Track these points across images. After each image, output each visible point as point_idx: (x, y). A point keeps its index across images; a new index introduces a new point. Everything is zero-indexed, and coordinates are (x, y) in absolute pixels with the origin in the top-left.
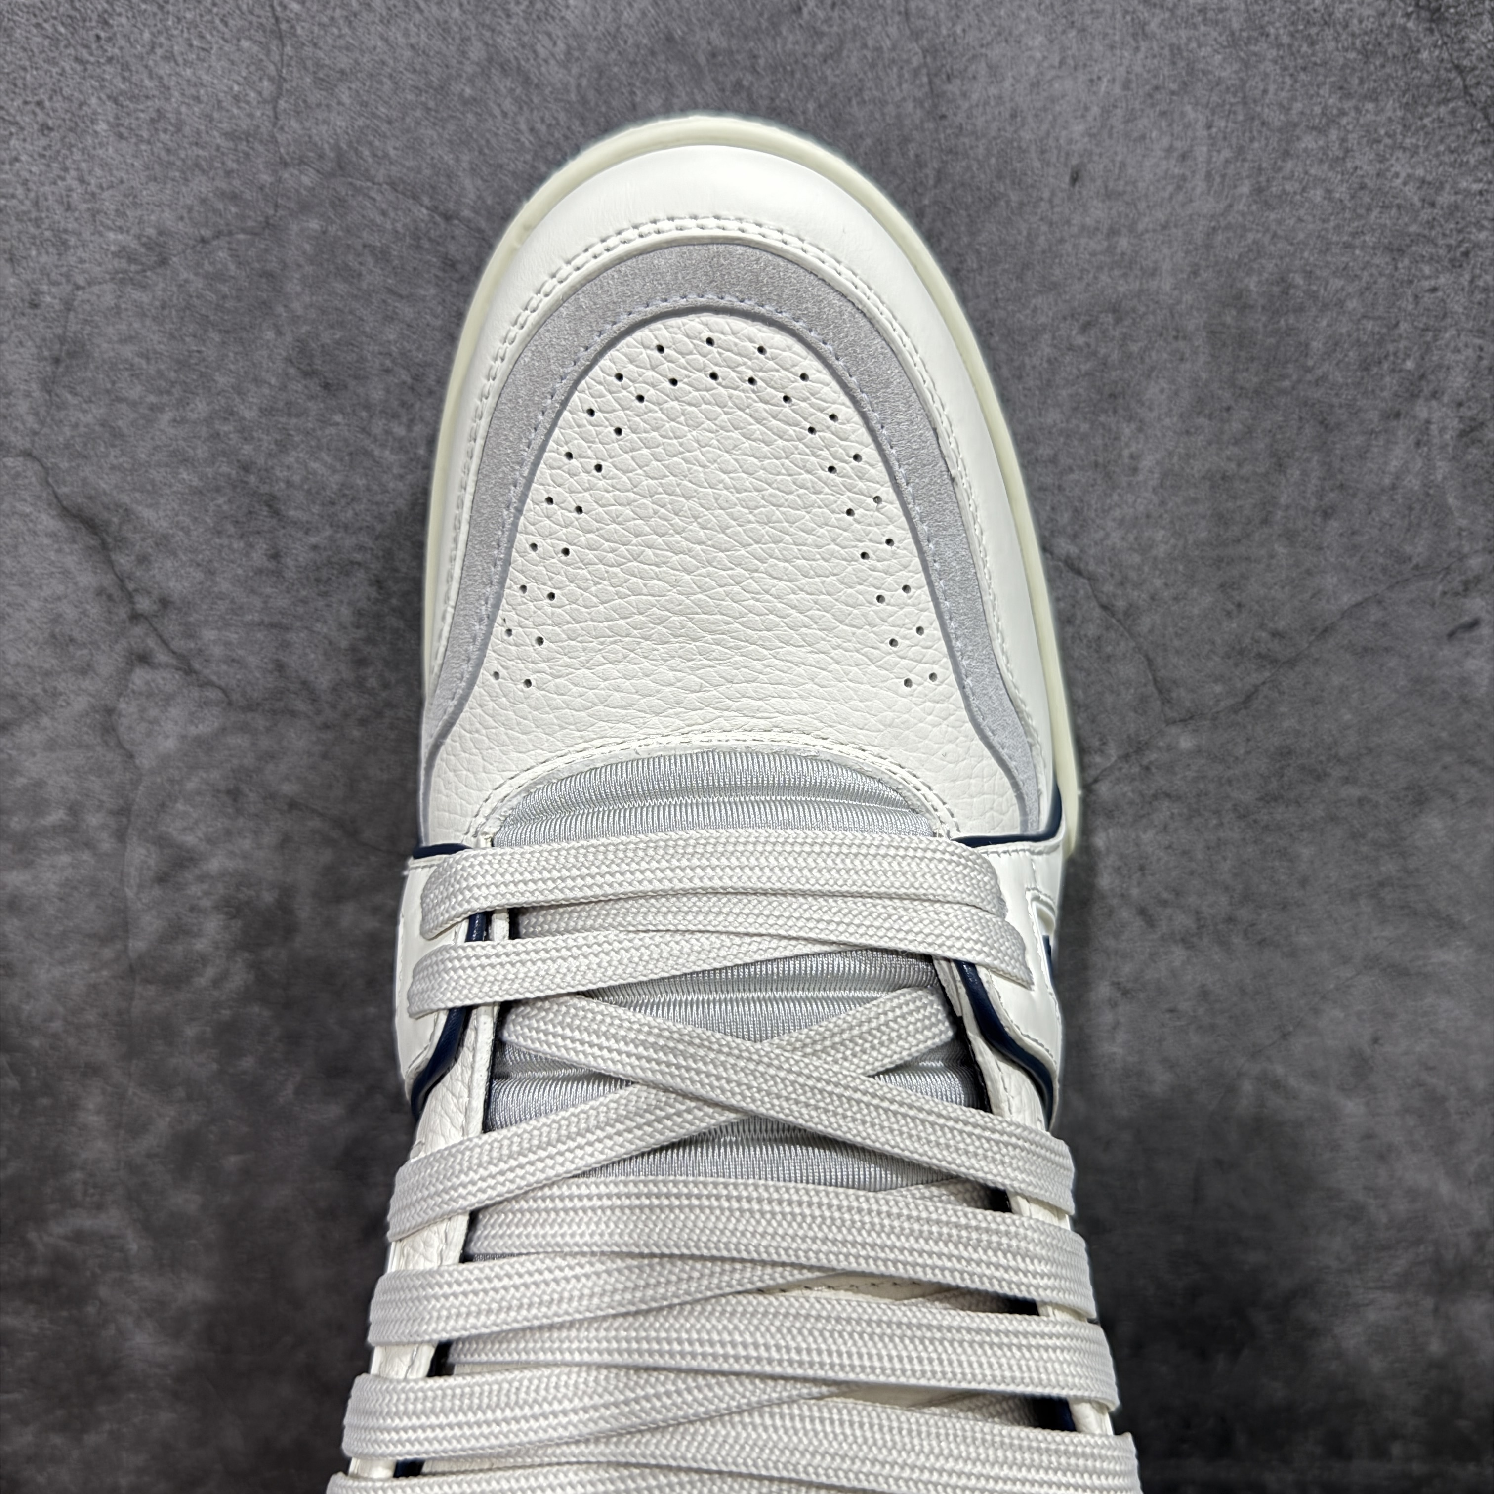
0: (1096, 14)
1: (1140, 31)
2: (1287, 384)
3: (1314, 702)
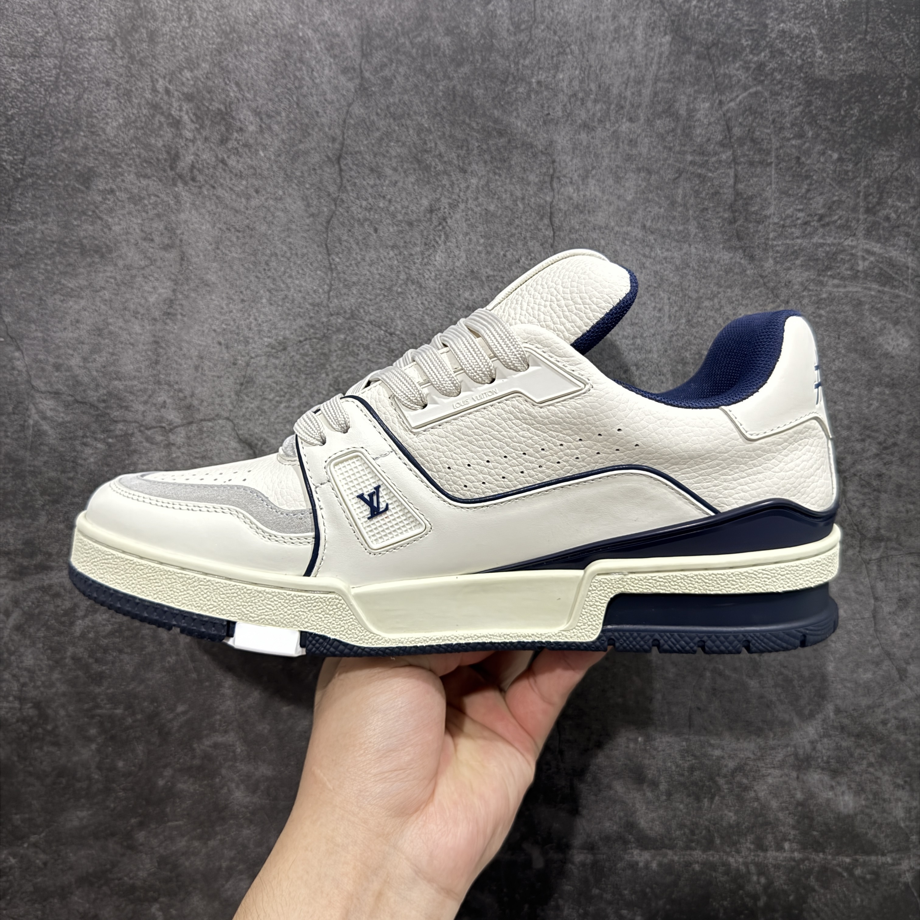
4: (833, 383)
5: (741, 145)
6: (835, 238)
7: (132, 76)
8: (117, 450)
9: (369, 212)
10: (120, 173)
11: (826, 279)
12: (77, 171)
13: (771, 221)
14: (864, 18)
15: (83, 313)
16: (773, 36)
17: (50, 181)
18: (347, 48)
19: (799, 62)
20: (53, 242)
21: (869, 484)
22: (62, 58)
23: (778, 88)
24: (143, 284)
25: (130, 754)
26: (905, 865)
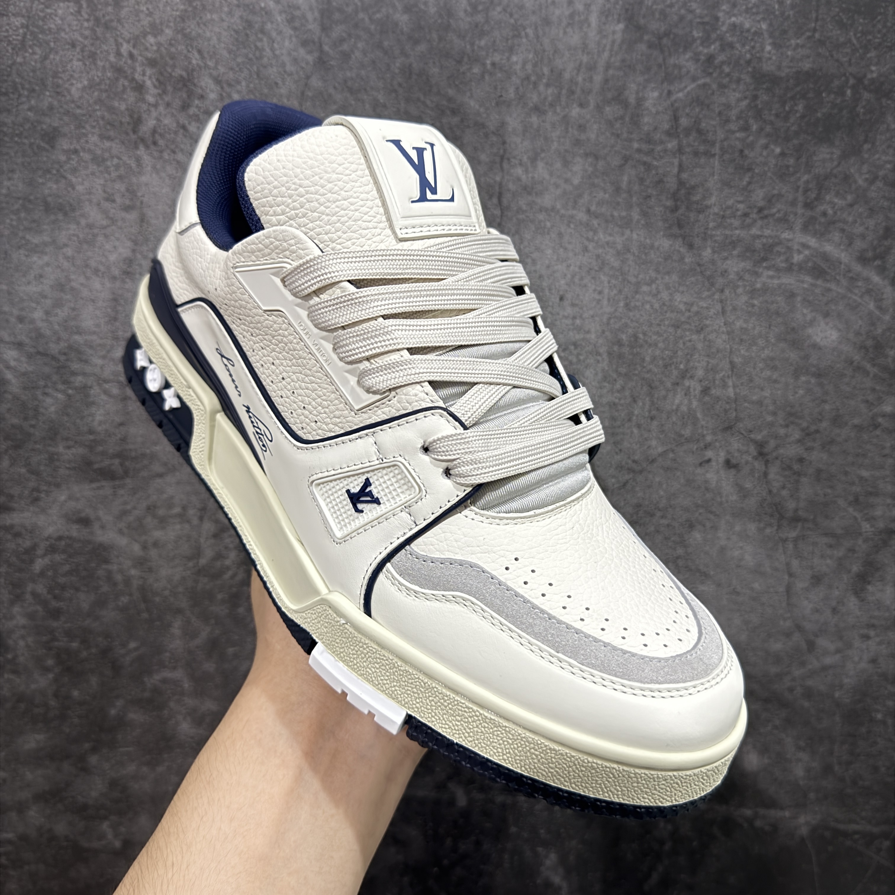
0: (570, 243)
1: (585, 249)
2: (637, 372)
3: (649, 487)
4: (762, 370)
5: (687, 135)
6: (772, 230)
7: (97, 38)
8: (77, 401)
10: (84, 134)
11: (761, 270)
12: (42, 130)
13: (712, 211)
14: (814, 15)
15: (46, 269)
16: (724, 29)
17: (16, 139)
18: (307, 21)
19: (748, 56)
20: (19, 198)
21: (790, 468)
22: (29, 17)
23: (726, 81)
24: (104, 243)
25: (85, 685)
26: (802, 819)
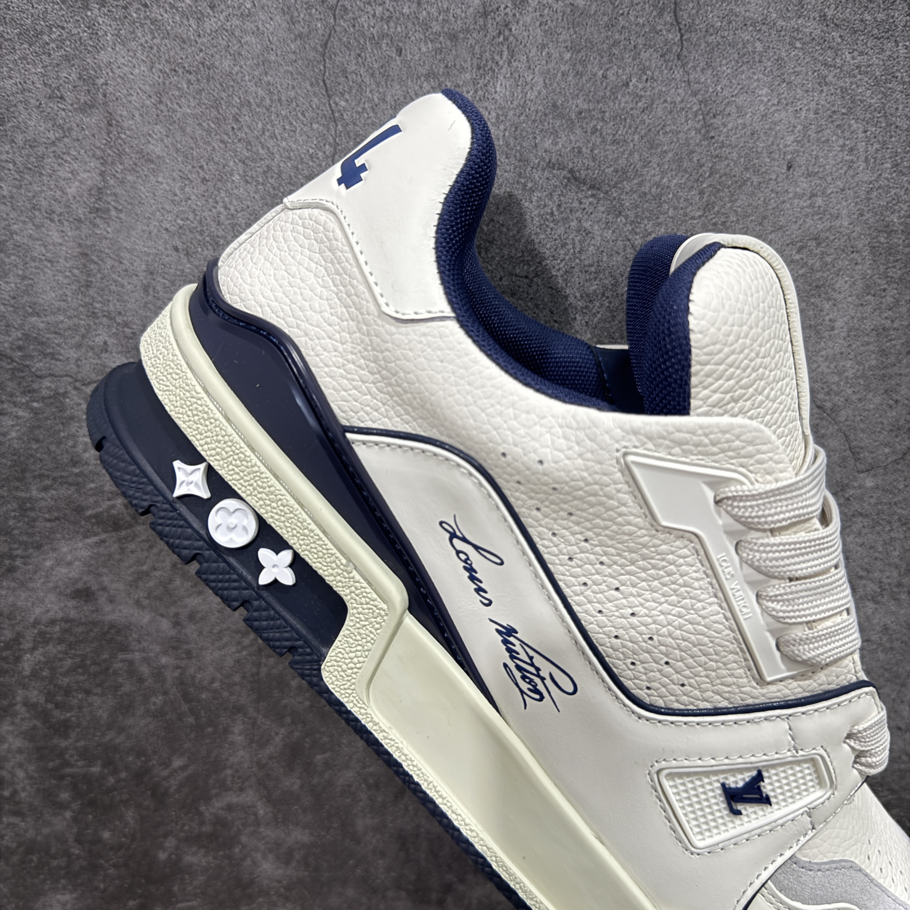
8: (47, 419)
9: (388, 23)
24: (56, 167)
25: (117, 823)
